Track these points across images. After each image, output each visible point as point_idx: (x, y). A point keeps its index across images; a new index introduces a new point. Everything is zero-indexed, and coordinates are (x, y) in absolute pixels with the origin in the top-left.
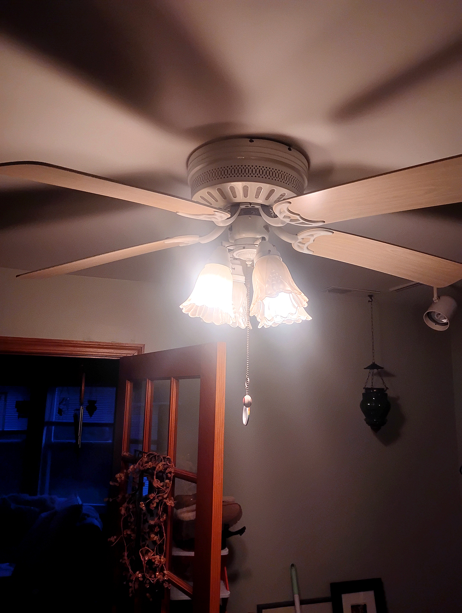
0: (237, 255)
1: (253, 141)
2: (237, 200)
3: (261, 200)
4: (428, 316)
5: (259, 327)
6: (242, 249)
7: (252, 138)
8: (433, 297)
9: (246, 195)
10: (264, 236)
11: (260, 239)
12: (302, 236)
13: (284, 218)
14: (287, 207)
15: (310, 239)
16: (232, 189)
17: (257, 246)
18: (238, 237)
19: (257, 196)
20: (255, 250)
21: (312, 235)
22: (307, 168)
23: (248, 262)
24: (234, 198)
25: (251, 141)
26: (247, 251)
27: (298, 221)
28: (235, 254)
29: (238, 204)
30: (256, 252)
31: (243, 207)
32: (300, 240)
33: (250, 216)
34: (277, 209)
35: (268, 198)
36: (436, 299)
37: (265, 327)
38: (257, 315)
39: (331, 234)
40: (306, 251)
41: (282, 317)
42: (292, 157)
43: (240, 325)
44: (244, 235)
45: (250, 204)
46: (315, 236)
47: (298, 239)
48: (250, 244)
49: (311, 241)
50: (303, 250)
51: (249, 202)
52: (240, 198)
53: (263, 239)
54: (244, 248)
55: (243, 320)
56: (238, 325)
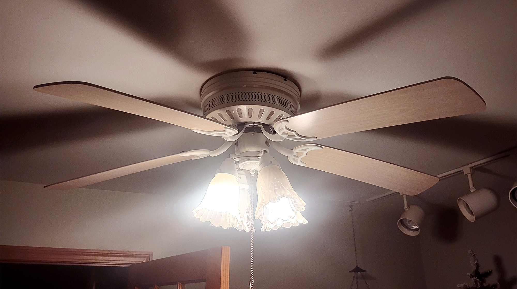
0: (243, 166)
1: (256, 73)
2: (243, 120)
3: (263, 120)
4: (401, 223)
5: (262, 230)
6: (247, 161)
7: (255, 71)
8: (404, 206)
9: (250, 116)
10: (266, 150)
11: (262, 152)
12: (297, 150)
13: (282, 134)
14: (285, 125)
15: (303, 153)
16: (239, 110)
17: (260, 158)
18: (243, 150)
19: (259, 117)
20: (259, 162)
21: (305, 150)
22: (299, 94)
23: (252, 172)
24: (241, 118)
25: (255, 73)
26: (251, 162)
27: (293, 137)
28: (240, 165)
29: (244, 124)
30: (259, 164)
31: (247, 126)
32: (295, 154)
33: (254, 133)
34: (277, 127)
35: (268, 118)
36: (407, 208)
37: (267, 230)
38: (261, 218)
39: (321, 148)
40: (300, 164)
41: (283, 220)
42: (287, 86)
43: (245, 228)
44: (248, 149)
45: (254, 123)
46: (308, 151)
47: (293, 153)
48: (253, 156)
49: (304, 155)
50: (298, 162)
51: (253, 122)
52: (245, 118)
53: (265, 152)
54: (249, 160)
55: (248, 224)
56: (243, 228)
